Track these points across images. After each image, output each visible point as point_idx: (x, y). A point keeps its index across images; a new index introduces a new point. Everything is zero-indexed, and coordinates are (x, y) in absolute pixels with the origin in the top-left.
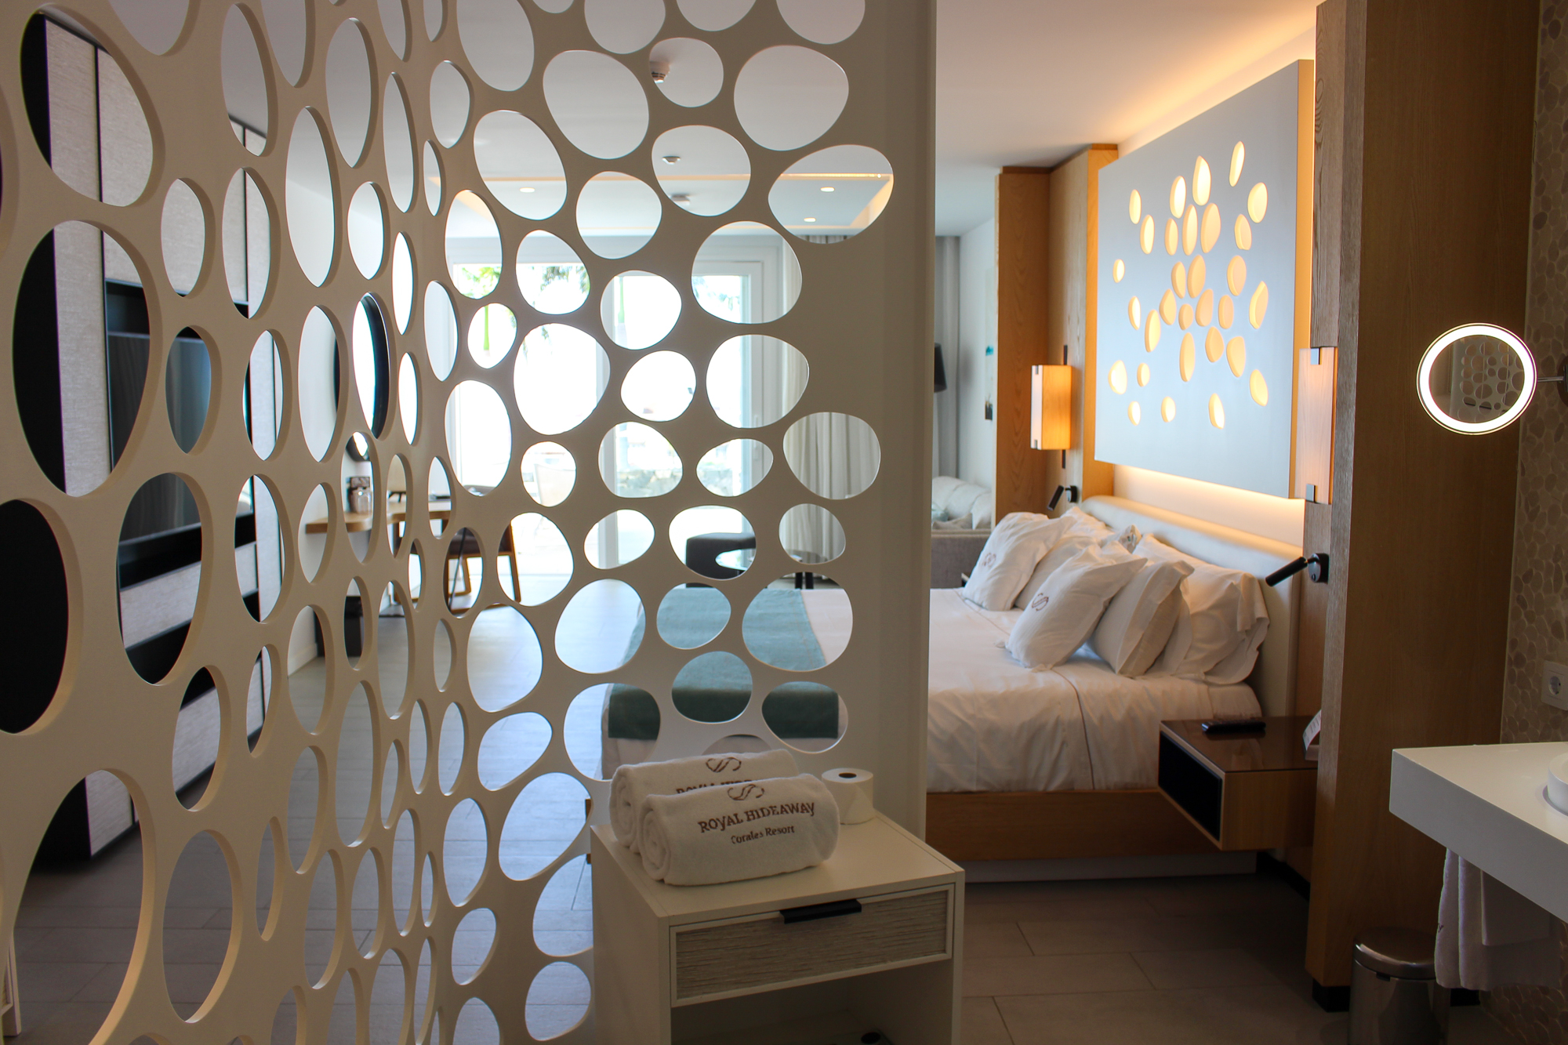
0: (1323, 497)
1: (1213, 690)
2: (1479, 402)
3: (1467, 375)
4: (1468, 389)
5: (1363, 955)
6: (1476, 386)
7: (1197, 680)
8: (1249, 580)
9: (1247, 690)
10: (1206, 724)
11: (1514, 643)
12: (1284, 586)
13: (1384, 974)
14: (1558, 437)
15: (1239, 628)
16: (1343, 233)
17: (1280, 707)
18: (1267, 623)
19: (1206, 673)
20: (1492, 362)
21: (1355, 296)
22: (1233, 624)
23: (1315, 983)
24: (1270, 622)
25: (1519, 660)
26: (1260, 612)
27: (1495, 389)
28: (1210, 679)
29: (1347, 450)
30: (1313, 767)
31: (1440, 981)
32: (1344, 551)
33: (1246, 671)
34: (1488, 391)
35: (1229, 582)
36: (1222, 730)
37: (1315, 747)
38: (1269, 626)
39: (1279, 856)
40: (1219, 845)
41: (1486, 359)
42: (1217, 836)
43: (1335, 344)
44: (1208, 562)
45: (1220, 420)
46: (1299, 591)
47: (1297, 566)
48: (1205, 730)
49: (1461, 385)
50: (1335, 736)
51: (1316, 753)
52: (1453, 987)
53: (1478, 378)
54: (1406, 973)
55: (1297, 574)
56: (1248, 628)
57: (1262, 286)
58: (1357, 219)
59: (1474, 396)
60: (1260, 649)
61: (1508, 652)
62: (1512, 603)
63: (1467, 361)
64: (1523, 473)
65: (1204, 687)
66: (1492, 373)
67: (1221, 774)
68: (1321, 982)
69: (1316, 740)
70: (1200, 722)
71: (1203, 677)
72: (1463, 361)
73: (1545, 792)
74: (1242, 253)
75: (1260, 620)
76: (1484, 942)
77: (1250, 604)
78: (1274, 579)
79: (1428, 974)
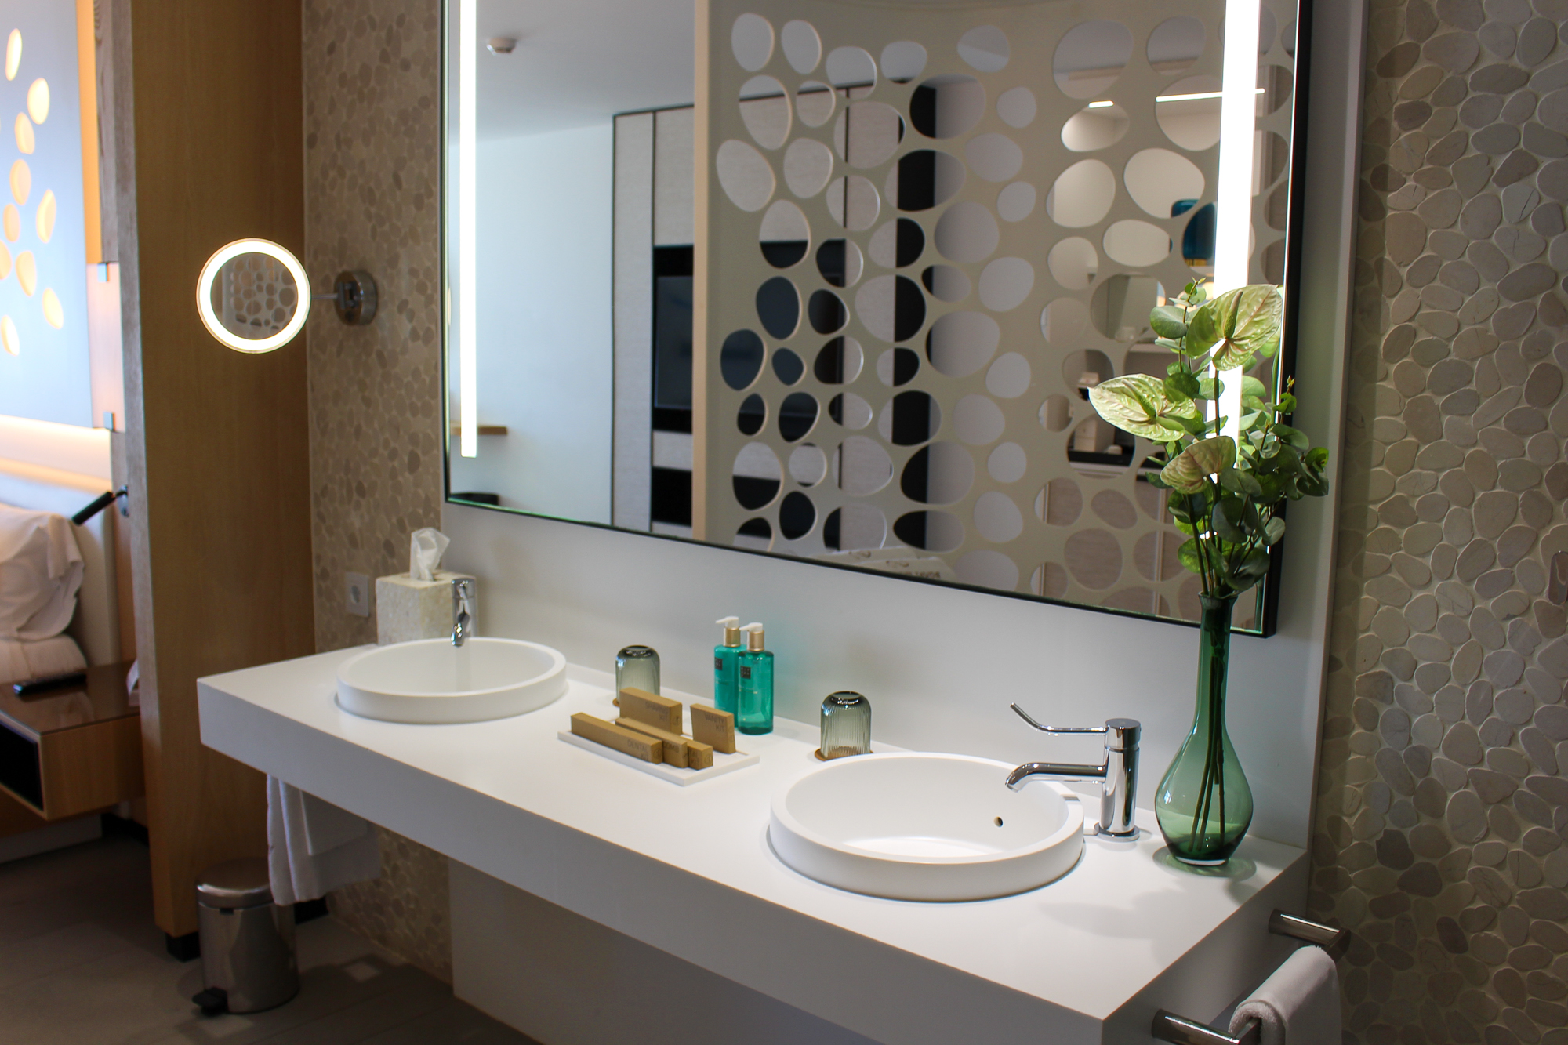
0: (121, 426)
1: (28, 647)
2: (250, 319)
3: (237, 291)
4: (238, 306)
5: (206, 896)
6: (246, 303)
7: (8, 639)
8: (58, 521)
9: (68, 643)
10: (19, 683)
11: (319, 558)
12: (96, 523)
13: (227, 910)
14: (339, 353)
15: (51, 574)
16: (117, 139)
17: (105, 654)
18: (82, 566)
19: (20, 629)
20: (260, 278)
21: (132, 207)
22: (44, 572)
23: (168, 937)
24: (85, 564)
25: (324, 575)
26: (73, 555)
27: (264, 305)
28: (24, 635)
29: (135, 373)
30: (135, 713)
31: (279, 900)
32: (141, 480)
33: (64, 619)
34: (257, 308)
35: (35, 526)
36: (37, 689)
37: (136, 692)
38: (85, 570)
39: (124, 812)
40: (44, 814)
41: (254, 275)
42: (40, 805)
43: (117, 259)
44: (13, 505)
45: (15, 346)
46: (112, 528)
47: (106, 501)
48: (17, 692)
49: (232, 301)
50: (153, 677)
51: (136, 697)
52: (290, 902)
53: (248, 294)
54: (250, 902)
55: (109, 508)
56: (62, 573)
57: (49, 197)
58: (130, 124)
59: (244, 312)
60: (78, 595)
61: (316, 569)
62: (314, 520)
63: (236, 276)
64: (313, 390)
65: (17, 646)
66: (260, 288)
67: (35, 736)
68: (173, 934)
69: (136, 686)
70: (11, 685)
71: (16, 634)
72: (232, 276)
73: (337, 700)
74: (25, 156)
75: (74, 564)
76: (310, 851)
77: (62, 547)
78: (82, 518)
79: (266, 897)
